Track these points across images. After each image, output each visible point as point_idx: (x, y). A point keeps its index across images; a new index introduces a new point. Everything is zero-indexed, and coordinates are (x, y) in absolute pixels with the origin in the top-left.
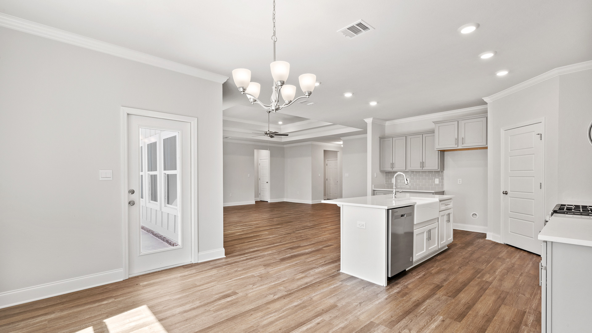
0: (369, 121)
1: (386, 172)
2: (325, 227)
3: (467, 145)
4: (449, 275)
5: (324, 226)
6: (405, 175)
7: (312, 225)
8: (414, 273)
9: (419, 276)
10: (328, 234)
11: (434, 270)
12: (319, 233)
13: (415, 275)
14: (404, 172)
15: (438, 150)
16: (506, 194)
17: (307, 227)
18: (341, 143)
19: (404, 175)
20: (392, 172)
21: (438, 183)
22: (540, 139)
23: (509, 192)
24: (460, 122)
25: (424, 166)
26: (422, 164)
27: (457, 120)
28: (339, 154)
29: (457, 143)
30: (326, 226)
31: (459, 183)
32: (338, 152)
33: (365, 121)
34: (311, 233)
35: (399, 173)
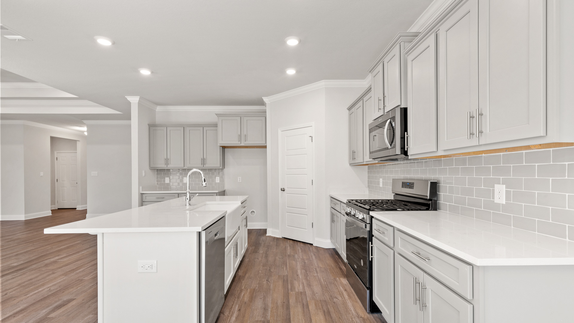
0: (134, 100)
1: (157, 170)
2: (55, 262)
3: (249, 143)
4: (265, 298)
5: (52, 260)
6: (203, 173)
7: (22, 262)
8: (227, 313)
9: (235, 315)
10: (60, 275)
11: (245, 296)
12: (40, 277)
13: (228, 316)
14: (202, 170)
15: (220, 146)
16: (284, 191)
17: (8, 269)
18: (84, 129)
19: (201, 172)
20: (165, 169)
21: (219, 182)
22: (311, 141)
23: (286, 189)
24: (242, 118)
25: (206, 163)
26: (203, 161)
27: (241, 116)
28: (79, 145)
29: (240, 140)
30: (57, 258)
31: (239, 181)
32: (77, 142)
33: (128, 99)
34: (20, 282)
35: (194, 170)
